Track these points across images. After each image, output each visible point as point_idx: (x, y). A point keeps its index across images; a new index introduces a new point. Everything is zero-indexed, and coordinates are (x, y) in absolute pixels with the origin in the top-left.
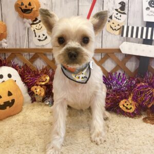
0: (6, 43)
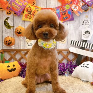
0: (14, 47)
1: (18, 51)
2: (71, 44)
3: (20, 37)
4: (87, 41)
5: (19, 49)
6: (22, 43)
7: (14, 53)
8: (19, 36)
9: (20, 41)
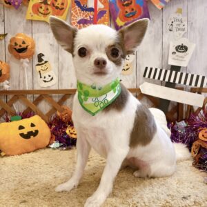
0: (8, 85)
1: (19, 95)
2: (144, 76)
3: (22, 60)
4: (180, 67)
5: (21, 89)
6: (28, 74)
7: (8, 100)
8: (20, 58)
9: (22, 71)
